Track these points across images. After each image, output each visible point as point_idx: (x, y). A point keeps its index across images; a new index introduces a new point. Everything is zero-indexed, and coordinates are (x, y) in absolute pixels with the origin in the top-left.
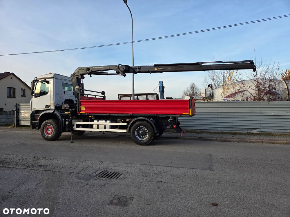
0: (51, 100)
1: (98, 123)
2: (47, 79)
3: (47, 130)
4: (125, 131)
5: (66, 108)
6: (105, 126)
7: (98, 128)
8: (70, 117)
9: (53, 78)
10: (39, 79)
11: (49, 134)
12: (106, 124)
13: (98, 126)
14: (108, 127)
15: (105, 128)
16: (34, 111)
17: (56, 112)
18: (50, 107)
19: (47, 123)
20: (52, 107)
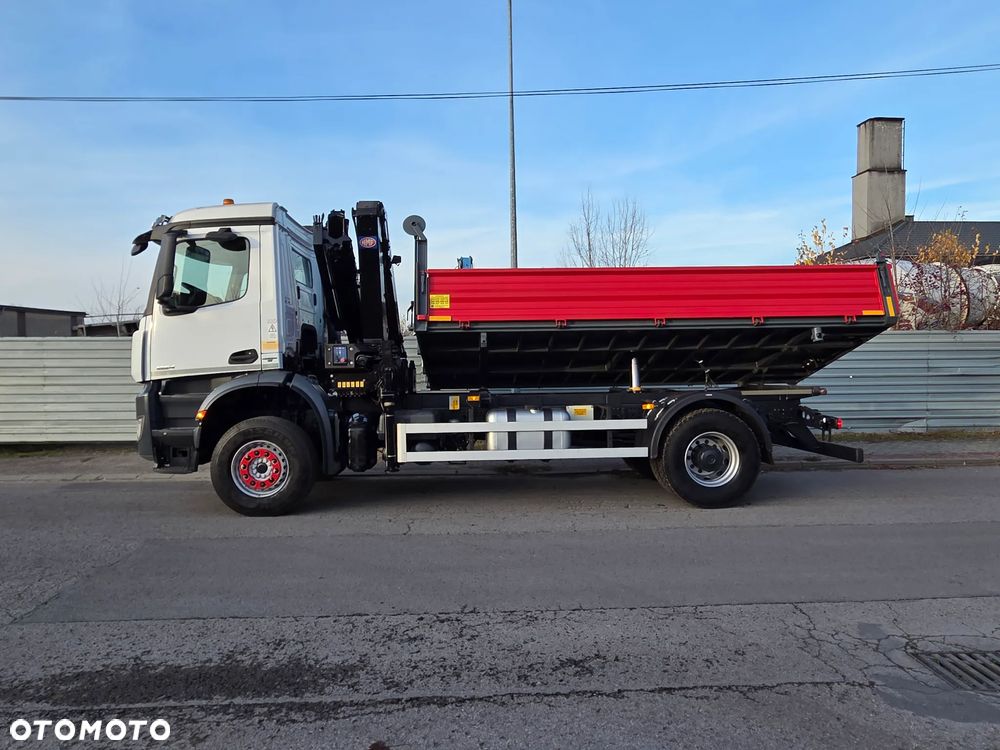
0: (266, 326)
1: (512, 427)
2: (235, 229)
3: (248, 466)
4: (642, 452)
5: (347, 361)
6: (548, 435)
7: (512, 445)
8: (387, 404)
9: (270, 221)
10: (191, 224)
11: (263, 485)
12: (548, 426)
13: (512, 436)
14: (560, 439)
15: (548, 444)
16: (160, 381)
17: (299, 383)
18: (257, 362)
19: (246, 437)
20: (270, 357)
